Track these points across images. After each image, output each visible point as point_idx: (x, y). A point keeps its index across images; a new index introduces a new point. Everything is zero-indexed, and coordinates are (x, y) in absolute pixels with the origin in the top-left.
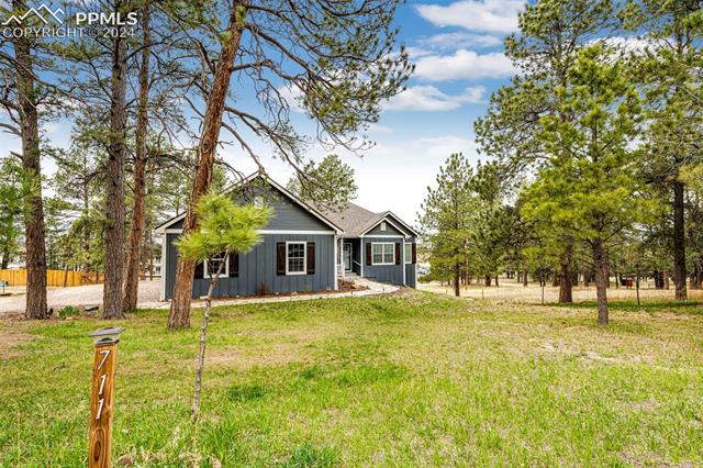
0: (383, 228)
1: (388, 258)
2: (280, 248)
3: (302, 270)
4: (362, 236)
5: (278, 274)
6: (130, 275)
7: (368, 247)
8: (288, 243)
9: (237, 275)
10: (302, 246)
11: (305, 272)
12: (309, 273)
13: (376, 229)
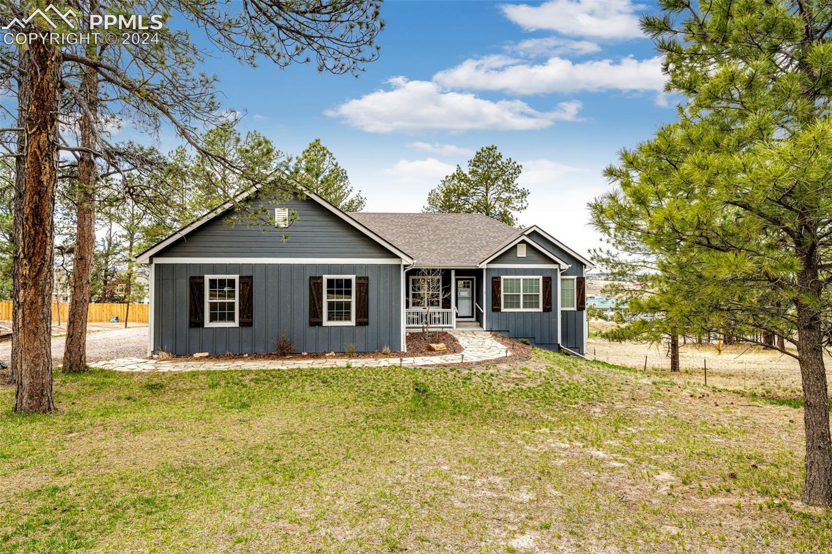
0: (522, 252)
1: (530, 300)
2: (315, 284)
3: (349, 319)
4: (484, 266)
5: (312, 324)
6: (71, 323)
7: (496, 283)
8: (326, 277)
9: (250, 324)
10: (348, 282)
11: (352, 323)
12: (359, 324)
13: (508, 254)
